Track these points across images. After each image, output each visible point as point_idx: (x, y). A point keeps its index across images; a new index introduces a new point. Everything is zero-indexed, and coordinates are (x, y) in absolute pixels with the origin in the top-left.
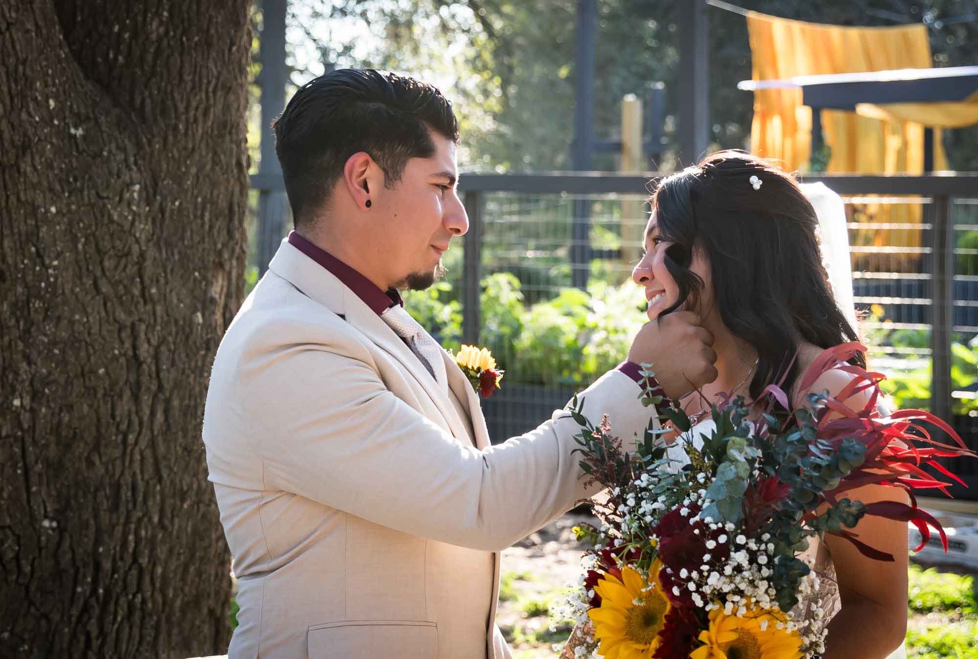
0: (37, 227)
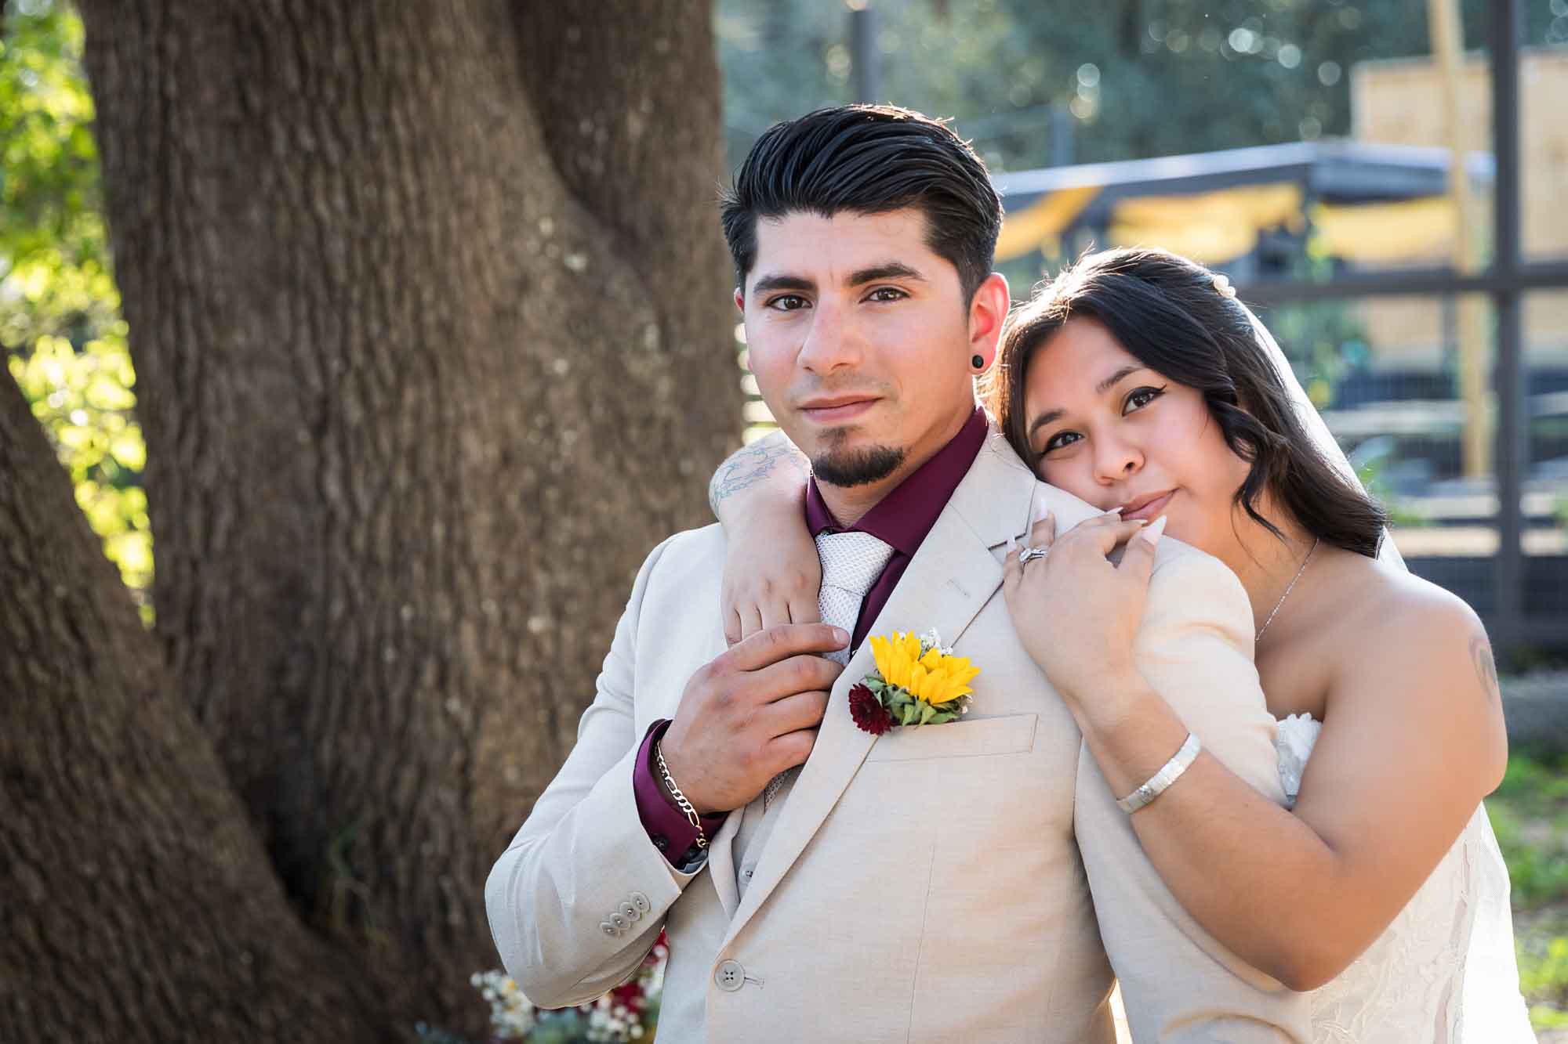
0: (543, 394)
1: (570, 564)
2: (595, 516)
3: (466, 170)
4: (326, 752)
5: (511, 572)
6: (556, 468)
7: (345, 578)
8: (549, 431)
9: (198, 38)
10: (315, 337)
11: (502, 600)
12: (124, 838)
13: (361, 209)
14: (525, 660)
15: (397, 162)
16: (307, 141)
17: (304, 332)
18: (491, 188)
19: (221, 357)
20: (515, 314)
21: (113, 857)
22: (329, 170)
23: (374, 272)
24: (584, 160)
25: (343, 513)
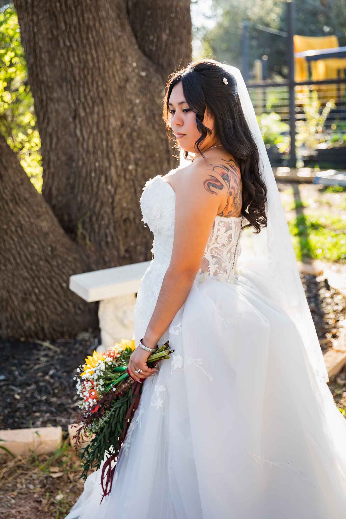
0: (132, 108)
1: (140, 152)
2: (146, 140)
3: (110, 50)
4: (79, 199)
5: (124, 154)
6: (136, 127)
7: (82, 155)
8: (134, 118)
9: (41, 17)
10: (72, 94)
11: (122, 161)
12: (13, 220)
13: (82, 61)
14: (128, 176)
15: (91, 49)
16: (68, 44)
17: (70, 93)
18: (117, 54)
19: (51, 100)
20: (125, 87)
21: (11, 224)
22: (73, 51)
23: (85, 77)
24: (151, 47)
25: (81, 139)
